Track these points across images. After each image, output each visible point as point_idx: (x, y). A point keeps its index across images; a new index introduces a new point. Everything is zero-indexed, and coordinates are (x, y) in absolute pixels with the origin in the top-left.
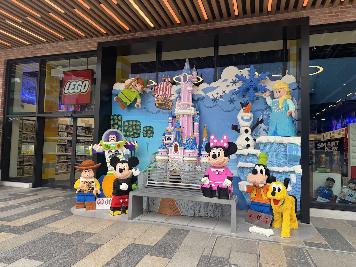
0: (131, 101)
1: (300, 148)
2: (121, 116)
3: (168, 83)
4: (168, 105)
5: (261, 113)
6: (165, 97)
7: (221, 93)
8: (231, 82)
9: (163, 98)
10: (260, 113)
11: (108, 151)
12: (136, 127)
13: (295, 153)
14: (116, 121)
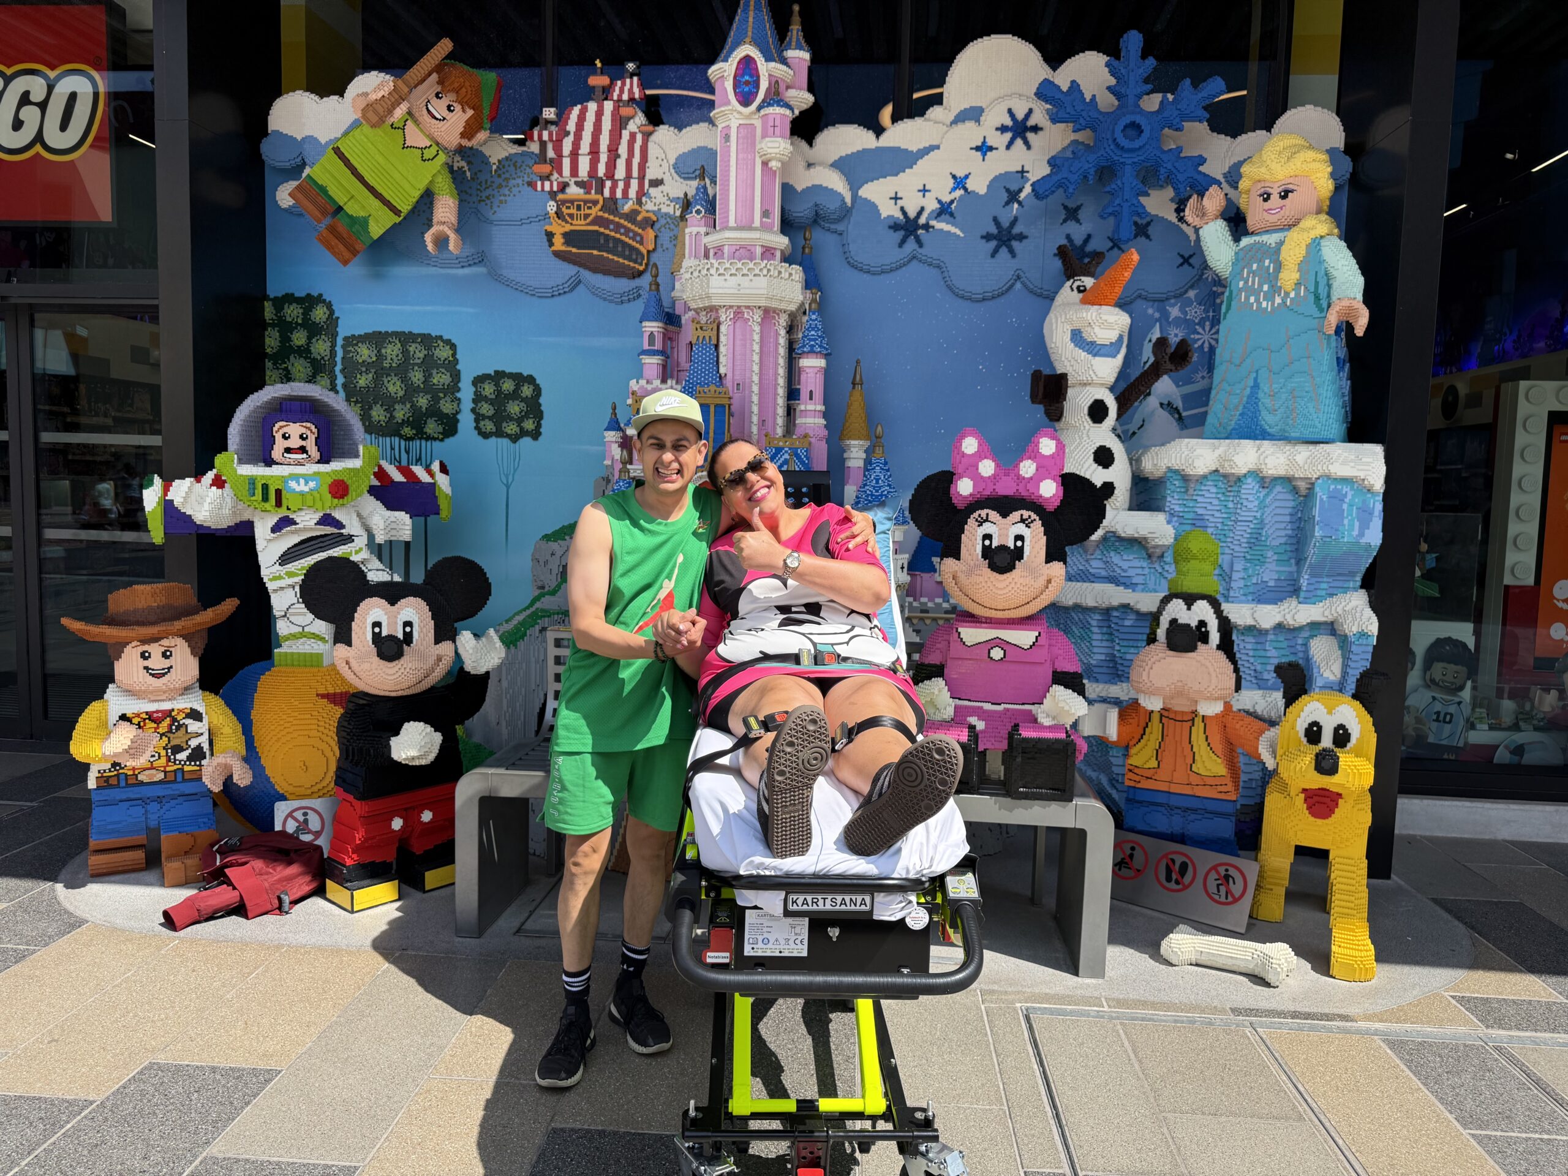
0: (397, 212)
1: (1379, 506)
2: (329, 306)
3: (625, 111)
4: (632, 248)
5: (1157, 315)
6: (607, 193)
7: (943, 190)
8: (1003, 129)
9: (595, 203)
10: (1150, 311)
11: (272, 520)
12: (428, 377)
13: (1355, 533)
14: (299, 338)
